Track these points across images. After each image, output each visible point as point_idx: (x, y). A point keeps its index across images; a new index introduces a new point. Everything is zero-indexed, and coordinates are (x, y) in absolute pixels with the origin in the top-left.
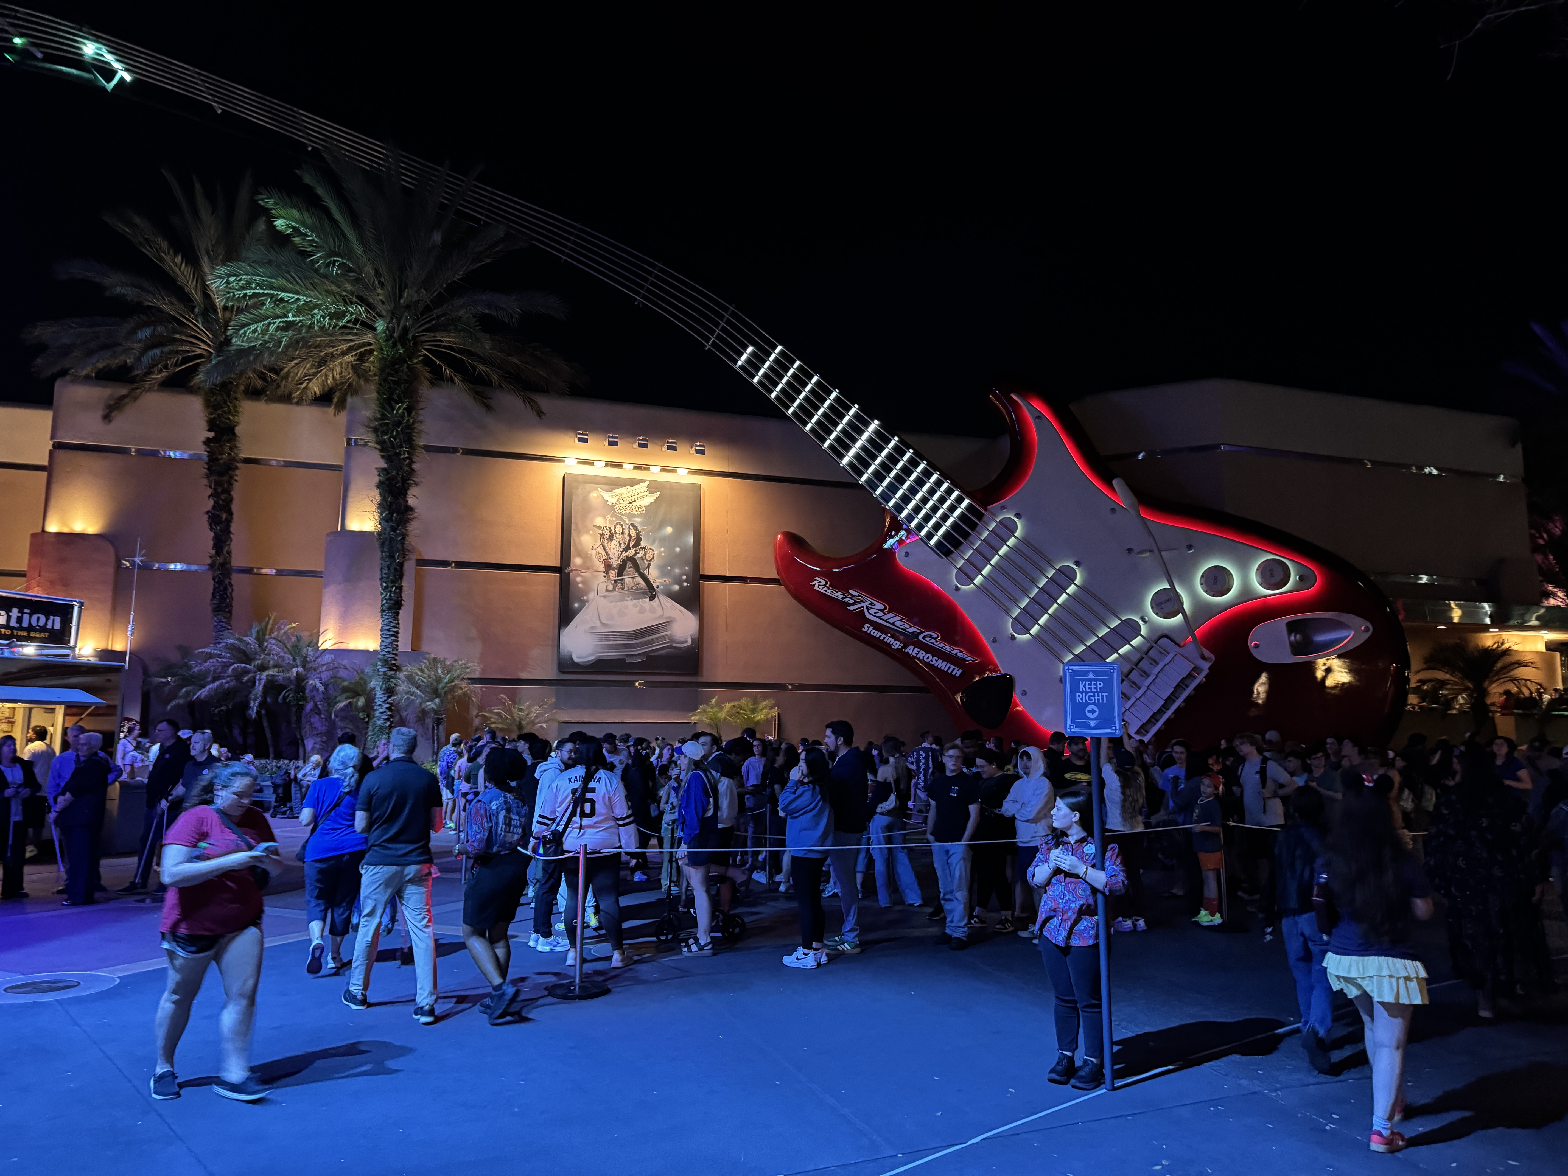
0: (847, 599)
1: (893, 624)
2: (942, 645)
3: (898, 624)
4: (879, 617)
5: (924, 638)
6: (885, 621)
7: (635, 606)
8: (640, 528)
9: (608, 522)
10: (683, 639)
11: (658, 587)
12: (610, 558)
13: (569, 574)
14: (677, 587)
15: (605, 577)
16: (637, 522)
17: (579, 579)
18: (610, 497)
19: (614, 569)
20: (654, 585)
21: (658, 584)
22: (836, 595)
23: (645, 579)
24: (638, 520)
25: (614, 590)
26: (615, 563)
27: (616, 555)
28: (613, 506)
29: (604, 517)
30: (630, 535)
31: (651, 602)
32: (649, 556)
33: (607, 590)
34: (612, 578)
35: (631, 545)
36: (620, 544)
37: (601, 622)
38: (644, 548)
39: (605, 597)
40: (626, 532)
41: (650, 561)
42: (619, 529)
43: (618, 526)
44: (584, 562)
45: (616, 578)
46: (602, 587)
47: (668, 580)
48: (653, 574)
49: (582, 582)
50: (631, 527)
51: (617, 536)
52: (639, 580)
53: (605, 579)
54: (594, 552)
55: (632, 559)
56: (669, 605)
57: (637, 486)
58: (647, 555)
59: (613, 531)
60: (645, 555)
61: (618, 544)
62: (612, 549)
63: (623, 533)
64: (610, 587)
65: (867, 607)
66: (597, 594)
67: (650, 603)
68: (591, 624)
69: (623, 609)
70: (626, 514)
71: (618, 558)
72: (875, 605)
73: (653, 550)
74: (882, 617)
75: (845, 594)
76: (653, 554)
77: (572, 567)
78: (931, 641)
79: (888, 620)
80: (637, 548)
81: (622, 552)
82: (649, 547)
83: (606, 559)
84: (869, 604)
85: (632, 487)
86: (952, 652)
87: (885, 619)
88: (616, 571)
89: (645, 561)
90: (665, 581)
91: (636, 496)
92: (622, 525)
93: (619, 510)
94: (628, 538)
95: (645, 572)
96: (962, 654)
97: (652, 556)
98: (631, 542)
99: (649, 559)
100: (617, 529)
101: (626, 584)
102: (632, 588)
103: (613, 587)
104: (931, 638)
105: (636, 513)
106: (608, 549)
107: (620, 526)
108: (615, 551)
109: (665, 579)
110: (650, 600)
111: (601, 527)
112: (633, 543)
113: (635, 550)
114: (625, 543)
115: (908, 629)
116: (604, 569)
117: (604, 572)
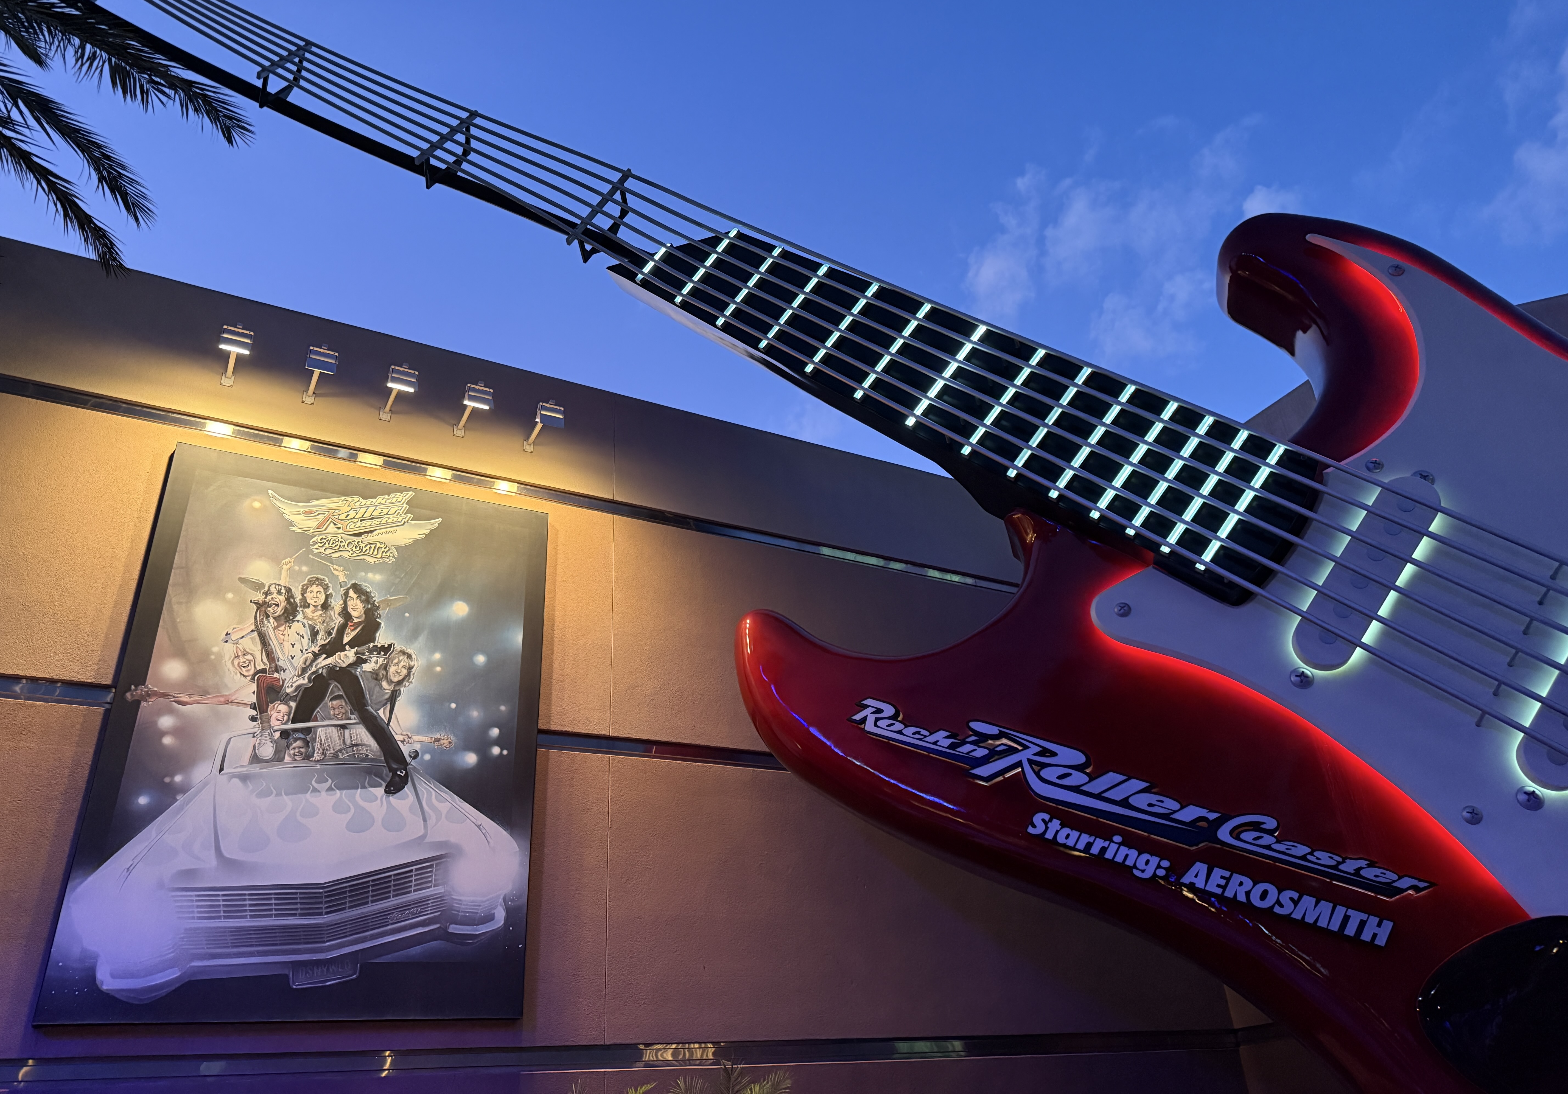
0: (965, 749)
1: (1124, 803)
2: (1302, 850)
3: (1141, 801)
4: (1076, 789)
5: (1235, 833)
6: (1099, 797)
7: (339, 808)
8: (377, 598)
9: (284, 573)
10: (481, 912)
11: (415, 755)
12: (277, 669)
13: (137, 704)
14: (471, 759)
15: (253, 719)
16: (372, 583)
17: (166, 722)
19: (285, 699)
20: (405, 750)
22: (932, 739)
24: (378, 577)
25: (278, 757)
26: (293, 682)
27: (299, 662)
28: (305, 537)
29: (276, 560)
30: (345, 614)
31: (392, 799)
32: (396, 671)
33: (255, 759)
34: (276, 724)
35: (346, 639)
36: (314, 634)
37: (220, 855)
38: (386, 650)
39: (244, 778)
40: (337, 604)
41: (400, 683)
42: (315, 595)
43: (315, 588)
44: (193, 676)
45: (290, 726)
46: (241, 749)
47: (447, 739)
49: (176, 732)
50: (351, 593)
51: (308, 611)
52: (362, 734)
54: (229, 650)
55: (344, 676)
56: (444, 807)
57: (380, 499)
58: (392, 669)
59: (298, 598)
60: (385, 667)
61: (307, 634)
62: (287, 645)
63: (325, 606)
64: (267, 751)
65: (1031, 762)
66: (221, 769)
67: (389, 803)
68: (184, 862)
69: (299, 818)
70: (341, 561)
71: (304, 670)
72: (1054, 754)
73: (409, 656)
74: (1084, 788)
75: (958, 736)
76: (410, 668)
77: (151, 685)
78: (1260, 842)
79: (1105, 795)
80: (364, 648)
81: (316, 656)
82: (398, 647)
83: (263, 671)
84: (1035, 754)
85: (365, 498)
86: (1341, 867)
87: (1096, 791)
88: (293, 704)
89: (384, 684)
90: (438, 740)
91: (375, 522)
92: (326, 588)
93: (322, 550)
94: (339, 620)
95: (381, 712)
96: (1378, 871)
97: (405, 672)
98: (348, 630)
99: (395, 679)
100: (308, 595)
101: (317, 745)
102: (335, 756)
103: (277, 751)
104: (1257, 834)
105: (371, 560)
106: (274, 643)
107: (320, 589)
108: (295, 650)
109: (438, 736)
110: (388, 792)
111: (263, 585)
112: (354, 634)
113: (356, 653)
114: (329, 634)
115: (1175, 816)
116: (253, 699)
117: (253, 707)
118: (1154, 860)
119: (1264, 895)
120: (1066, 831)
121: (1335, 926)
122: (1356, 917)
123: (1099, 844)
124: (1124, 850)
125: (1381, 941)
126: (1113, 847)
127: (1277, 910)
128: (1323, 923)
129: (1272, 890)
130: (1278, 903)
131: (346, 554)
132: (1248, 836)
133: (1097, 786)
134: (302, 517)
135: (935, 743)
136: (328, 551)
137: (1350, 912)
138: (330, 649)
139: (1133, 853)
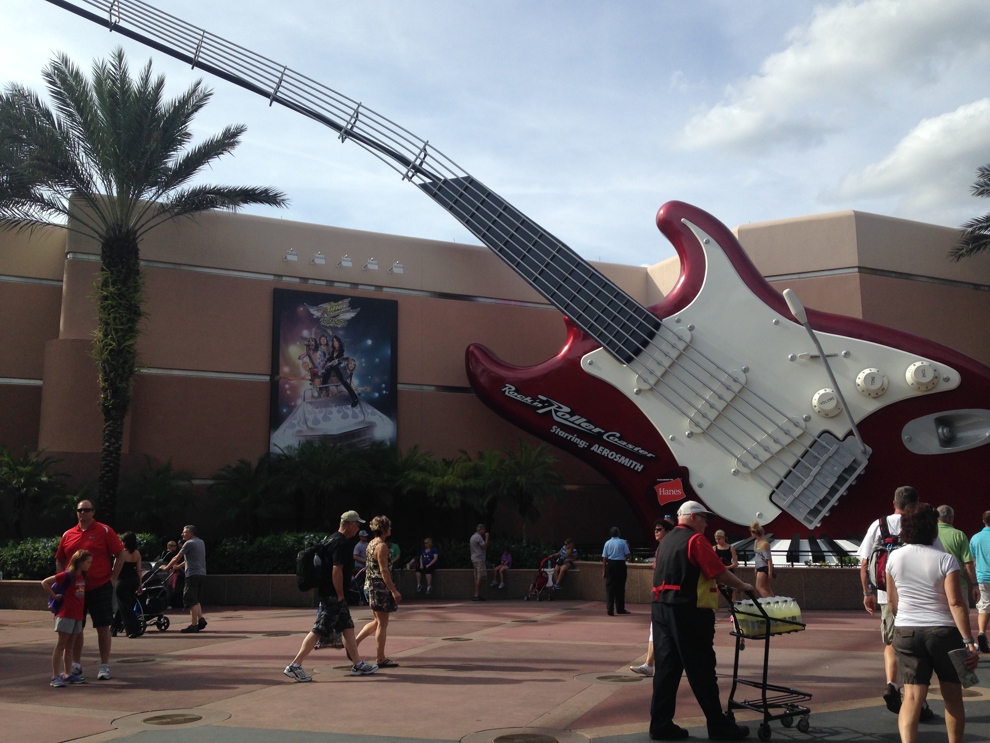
0: (535, 404)
1: (579, 425)
2: (625, 443)
3: (584, 425)
4: (566, 420)
5: (608, 437)
6: (572, 422)
7: (339, 412)
8: (343, 340)
9: (313, 334)
11: (359, 394)
12: (315, 367)
13: (278, 381)
14: (377, 395)
15: (311, 384)
17: (287, 386)
18: (315, 313)
19: (319, 377)
20: (356, 392)
21: (360, 391)
22: (526, 399)
23: (348, 387)
24: (341, 332)
25: (319, 396)
26: (321, 371)
27: (322, 364)
28: (318, 319)
29: (309, 329)
30: (333, 347)
31: (354, 409)
32: (351, 366)
33: (313, 397)
34: (317, 386)
35: (335, 356)
36: (325, 355)
37: (307, 426)
38: (347, 359)
39: (311, 403)
40: (330, 344)
41: (352, 370)
42: (323, 340)
43: (323, 338)
44: (292, 371)
45: (321, 386)
46: (309, 394)
47: (369, 389)
48: (355, 382)
49: (290, 389)
50: (335, 339)
51: (322, 347)
52: (343, 388)
53: (310, 387)
54: (300, 362)
55: (336, 369)
56: (370, 411)
57: (340, 302)
58: (350, 365)
59: (318, 342)
60: (347, 365)
61: (322, 355)
62: (317, 359)
63: (327, 344)
64: (316, 394)
65: (554, 409)
66: (304, 401)
67: (353, 410)
68: (298, 428)
69: (328, 415)
70: (330, 328)
71: (323, 367)
72: (562, 408)
73: (355, 361)
74: (569, 419)
75: (535, 399)
76: (355, 365)
77: (281, 375)
78: (614, 440)
79: (575, 422)
80: (340, 359)
81: (326, 362)
82: (351, 358)
83: (311, 368)
84: (556, 408)
85: (335, 302)
86: (634, 449)
87: (572, 421)
88: (321, 379)
89: (348, 371)
90: (366, 389)
91: (339, 311)
92: (326, 338)
93: (323, 324)
94: (331, 349)
95: (348, 380)
96: (643, 451)
97: (354, 366)
98: (335, 353)
99: (351, 369)
100: (321, 341)
101: (330, 392)
102: (336, 395)
103: (319, 394)
104: (613, 438)
105: (339, 326)
106: (314, 359)
107: (324, 338)
108: (319, 361)
109: (366, 388)
110: (352, 406)
111: (307, 338)
112: (336, 354)
113: (338, 361)
114: (329, 354)
115: (592, 430)
116: (310, 378)
117: (310, 380)
118: (585, 443)
119: (612, 455)
120: (561, 432)
121: (628, 465)
122: (635, 463)
123: (570, 436)
124: (577, 439)
125: (639, 470)
126: (574, 438)
127: (615, 460)
128: (625, 464)
129: (614, 454)
130: (615, 458)
131: (331, 325)
132: (611, 438)
133: (572, 419)
134: (316, 312)
135: (527, 401)
136: (326, 324)
137: (633, 462)
138: (331, 359)
139: (579, 440)
